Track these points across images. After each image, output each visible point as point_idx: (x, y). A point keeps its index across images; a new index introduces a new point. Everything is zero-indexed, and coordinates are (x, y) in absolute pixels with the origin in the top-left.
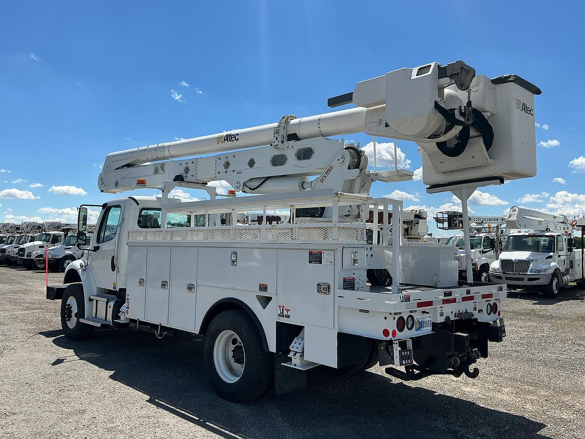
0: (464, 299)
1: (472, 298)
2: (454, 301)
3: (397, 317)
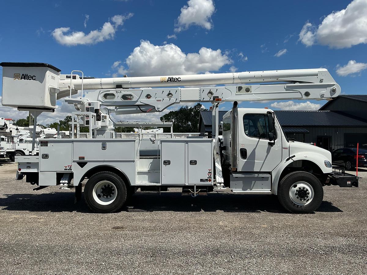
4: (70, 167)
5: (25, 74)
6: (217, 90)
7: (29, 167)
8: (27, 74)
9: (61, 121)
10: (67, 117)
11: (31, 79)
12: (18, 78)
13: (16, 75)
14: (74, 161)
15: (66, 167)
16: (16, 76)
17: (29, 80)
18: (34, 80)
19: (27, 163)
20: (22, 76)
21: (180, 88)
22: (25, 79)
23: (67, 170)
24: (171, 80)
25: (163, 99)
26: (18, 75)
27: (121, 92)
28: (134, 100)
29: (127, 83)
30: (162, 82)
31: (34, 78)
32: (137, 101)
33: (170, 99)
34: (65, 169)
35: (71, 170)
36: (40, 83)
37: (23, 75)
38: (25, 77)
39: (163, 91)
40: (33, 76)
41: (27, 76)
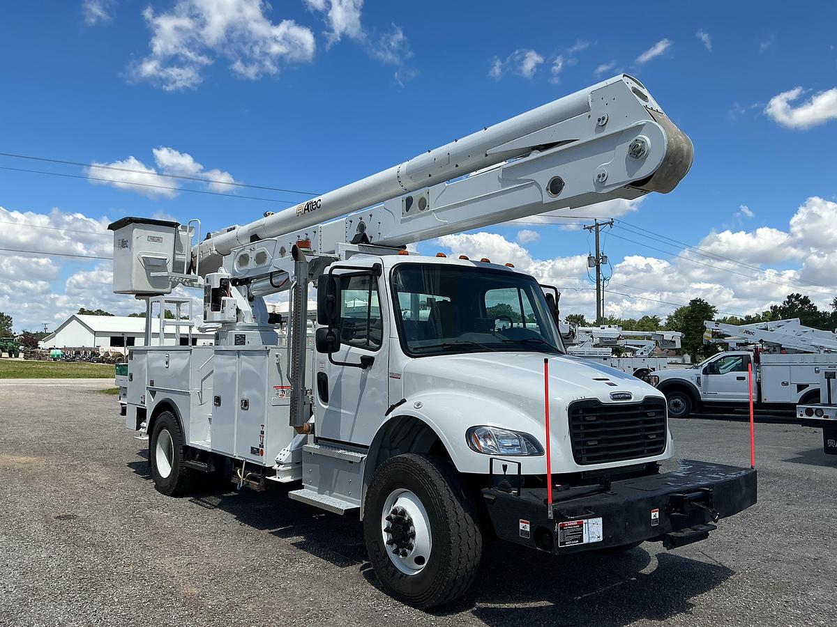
6: (371, 216)
9: (776, 307)
10: (789, 297)
11: (126, 246)
14: (147, 388)
15: (142, 398)
21: (320, 225)
23: (143, 404)
24: (308, 209)
27: (254, 248)
28: (267, 262)
30: (298, 216)
32: (270, 265)
34: (141, 402)
39: (299, 237)
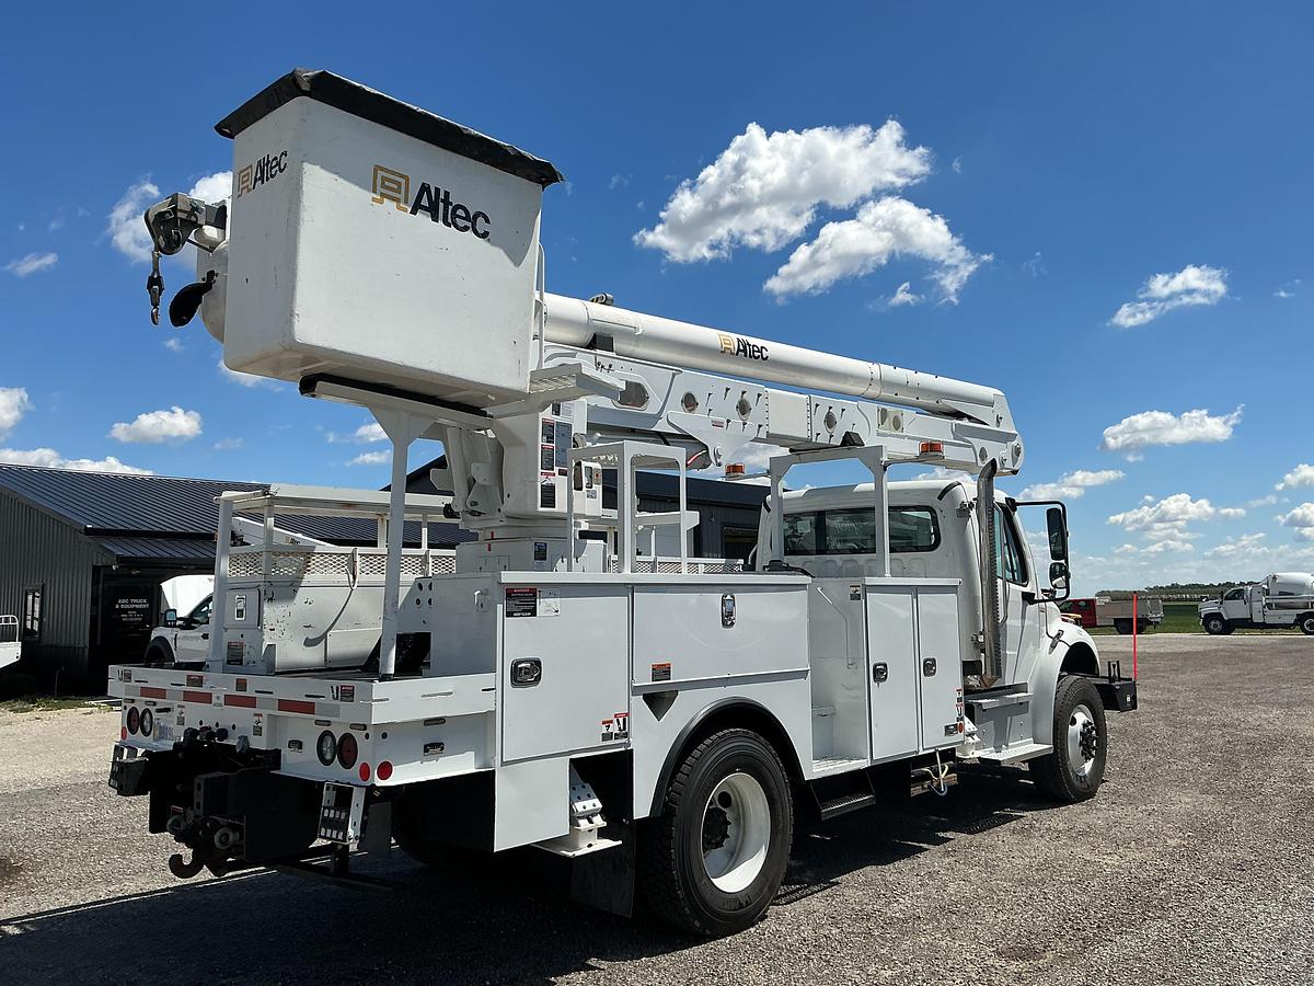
0: (230, 700)
1: (250, 702)
2: (207, 698)
3: (130, 706)
4: (621, 720)
5: (437, 190)
6: (843, 410)
7: (433, 745)
8: (447, 194)
11: (465, 229)
12: (397, 200)
13: (384, 179)
14: (635, 691)
15: (607, 723)
16: (385, 185)
17: (456, 226)
18: (484, 235)
19: (428, 722)
20: (420, 197)
22: (435, 219)
23: (613, 742)
24: (745, 350)
25: (728, 421)
26: (399, 184)
27: (610, 366)
28: (651, 408)
29: (630, 334)
30: (723, 352)
31: (481, 225)
32: (658, 417)
33: (744, 424)
34: (606, 737)
35: (626, 735)
36: (512, 265)
37: (425, 188)
38: (432, 203)
39: (727, 389)
40: (478, 214)
41: (447, 202)
